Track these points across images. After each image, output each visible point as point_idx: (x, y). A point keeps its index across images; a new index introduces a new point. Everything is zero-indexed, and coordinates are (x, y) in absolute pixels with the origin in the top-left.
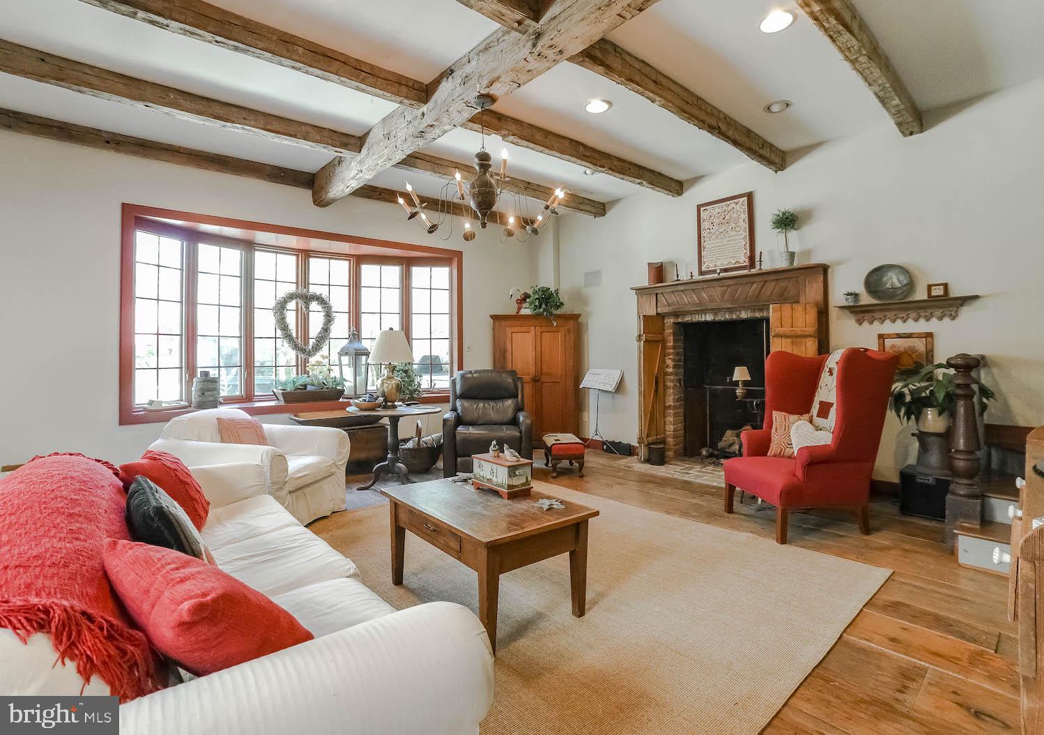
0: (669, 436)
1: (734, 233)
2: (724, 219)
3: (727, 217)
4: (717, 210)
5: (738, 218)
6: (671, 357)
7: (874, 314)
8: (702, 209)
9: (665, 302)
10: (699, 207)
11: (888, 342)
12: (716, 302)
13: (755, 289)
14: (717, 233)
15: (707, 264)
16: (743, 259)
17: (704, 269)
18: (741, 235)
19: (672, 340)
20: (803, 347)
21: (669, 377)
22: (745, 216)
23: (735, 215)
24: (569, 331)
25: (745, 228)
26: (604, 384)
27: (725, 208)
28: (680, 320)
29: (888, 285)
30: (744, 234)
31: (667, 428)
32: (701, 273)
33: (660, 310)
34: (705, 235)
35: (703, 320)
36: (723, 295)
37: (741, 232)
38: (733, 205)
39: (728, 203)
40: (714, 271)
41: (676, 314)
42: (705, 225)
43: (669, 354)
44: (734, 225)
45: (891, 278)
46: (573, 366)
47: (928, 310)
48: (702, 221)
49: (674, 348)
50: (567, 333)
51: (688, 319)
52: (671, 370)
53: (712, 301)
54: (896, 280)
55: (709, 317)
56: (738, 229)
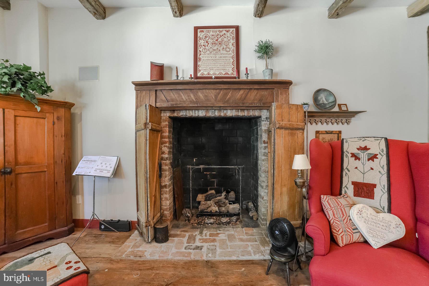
0: (166, 210)
1: (225, 52)
2: (217, 40)
3: (220, 40)
4: (212, 33)
6: (167, 145)
7: (315, 119)
8: (199, 30)
9: (164, 99)
10: (196, 29)
11: (321, 136)
12: (211, 101)
13: (242, 94)
14: (211, 50)
15: (202, 71)
16: (231, 72)
17: (199, 75)
18: (230, 54)
19: (168, 131)
20: (296, 137)
21: (165, 162)
22: (233, 41)
23: (225, 40)
24: (58, 118)
25: (233, 50)
26: (101, 171)
27: (218, 32)
28: (175, 115)
29: (321, 102)
30: (233, 54)
31: (164, 203)
32: (196, 78)
33: (158, 105)
34: (201, 50)
35: (197, 115)
36: (216, 96)
37: (231, 52)
38: (224, 32)
39: (221, 30)
41: (172, 109)
42: (201, 42)
43: (165, 143)
44: (225, 47)
45: (322, 98)
46: (64, 154)
47: (340, 118)
48: (198, 39)
49: (169, 137)
50: (56, 120)
51: (182, 114)
52: (166, 156)
53: (208, 100)
54: (324, 99)
55: (201, 114)
56: (228, 50)
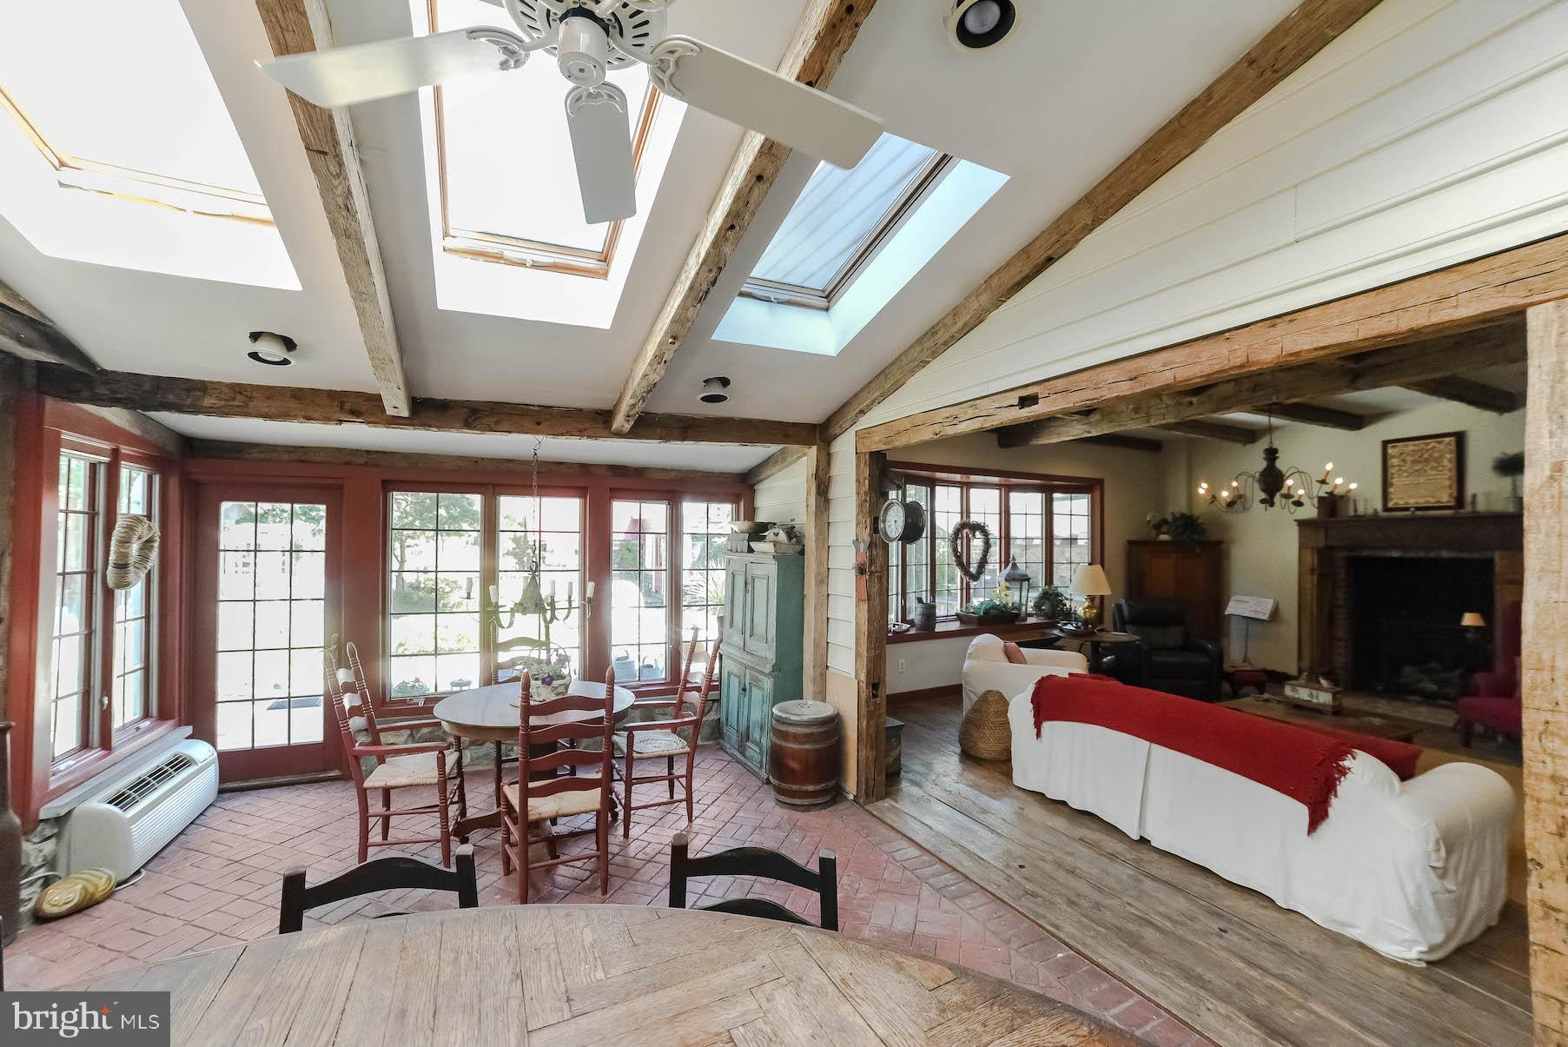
0: (1339, 668)
1: (1436, 472)
2: (1420, 457)
3: (1426, 456)
4: (1411, 448)
5: (1441, 457)
8: (1390, 445)
9: (1338, 536)
10: (1385, 443)
12: (1406, 539)
14: (1411, 471)
15: (1396, 501)
16: (1445, 497)
17: (1390, 505)
18: (1445, 474)
19: (1343, 574)
21: (1339, 610)
22: (1451, 456)
23: (1436, 455)
24: (1211, 558)
25: (1452, 468)
26: (1256, 613)
27: (1422, 446)
28: (1355, 555)
30: (1450, 474)
31: (1335, 660)
32: (1386, 509)
33: (1329, 544)
34: (1393, 472)
35: (1388, 556)
36: (1417, 533)
37: (1446, 472)
38: (1434, 445)
39: (1427, 441)
40: (1407, 509)
41: (1349, 548)
42: (1394, 462)
43: (1340, 587)
44: (1436, 465)
48: (1389, 458)
50: (1209, 559)
51: (1366, 553)
52: (1341, 603)
53: (1401, 538)
55: (1396, 554)
56: (1441, 468)
